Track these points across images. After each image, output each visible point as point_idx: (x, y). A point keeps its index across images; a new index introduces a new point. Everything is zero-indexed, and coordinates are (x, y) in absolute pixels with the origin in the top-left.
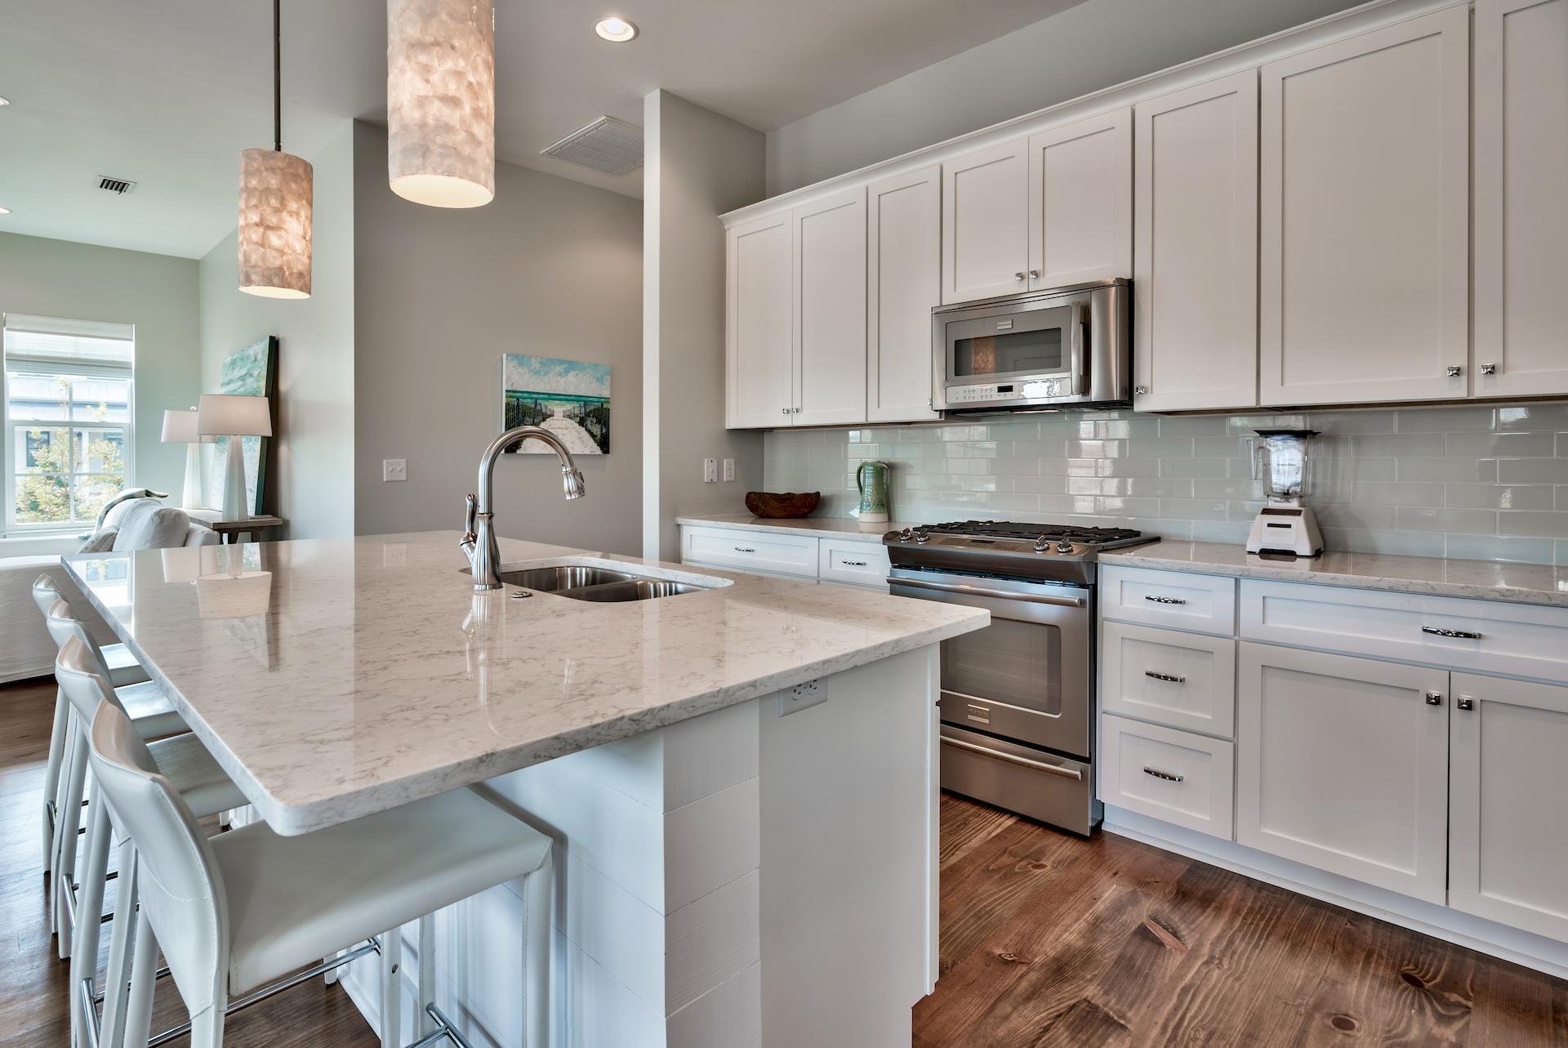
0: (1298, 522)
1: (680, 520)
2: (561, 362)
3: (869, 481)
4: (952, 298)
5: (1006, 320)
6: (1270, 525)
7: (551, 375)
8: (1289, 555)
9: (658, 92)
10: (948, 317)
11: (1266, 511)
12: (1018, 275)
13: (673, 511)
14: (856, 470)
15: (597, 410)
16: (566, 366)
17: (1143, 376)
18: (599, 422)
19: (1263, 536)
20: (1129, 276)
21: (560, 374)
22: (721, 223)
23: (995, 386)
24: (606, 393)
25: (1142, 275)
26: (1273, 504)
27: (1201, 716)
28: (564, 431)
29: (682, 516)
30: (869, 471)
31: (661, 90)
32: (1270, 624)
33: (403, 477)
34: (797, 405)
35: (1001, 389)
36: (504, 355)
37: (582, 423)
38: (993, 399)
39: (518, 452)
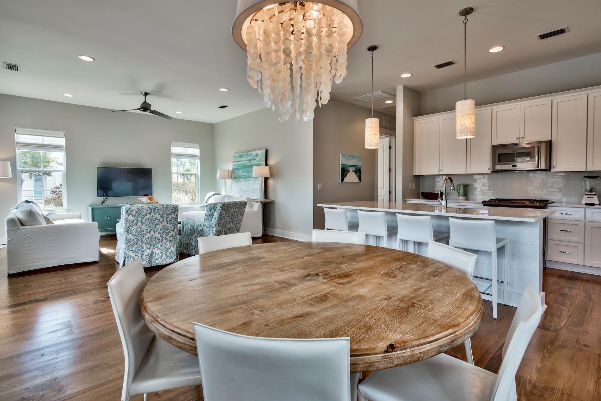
0: (596, 197)
1: (406, 199)
2: (352, 156)
3: (462, 189)
4: (494, 143)
5: (515, 149)
6: (588, 198)
7: (350, 160)
8: (594, 204)
9: (403, 86)
10: (495, 148)
11: (586, 195)
12: (517, 138)
13: (405, 197)
14: (456, 186)
15: (359, 169)
16: (353, 157)
17: (554, 163)
18: (359, 173)
19: (585, 200)
20: (550, 140)
21: (352, 159)
22: (413, 119)
23: (511, 165)
24: (360, 165)
25: (554, 139)
26: (587, 193)
27: (575, 239)
28: (352, 175)
29: (407, 198)
30: (462, 186)
31: (404, 86)
32: (593, 218)
33: (322, 188)
34: (441, 168)
35: (513, 166)
36: (341, 155)
37: (356, 173)
38: (510, 168)
39: (344, 181)
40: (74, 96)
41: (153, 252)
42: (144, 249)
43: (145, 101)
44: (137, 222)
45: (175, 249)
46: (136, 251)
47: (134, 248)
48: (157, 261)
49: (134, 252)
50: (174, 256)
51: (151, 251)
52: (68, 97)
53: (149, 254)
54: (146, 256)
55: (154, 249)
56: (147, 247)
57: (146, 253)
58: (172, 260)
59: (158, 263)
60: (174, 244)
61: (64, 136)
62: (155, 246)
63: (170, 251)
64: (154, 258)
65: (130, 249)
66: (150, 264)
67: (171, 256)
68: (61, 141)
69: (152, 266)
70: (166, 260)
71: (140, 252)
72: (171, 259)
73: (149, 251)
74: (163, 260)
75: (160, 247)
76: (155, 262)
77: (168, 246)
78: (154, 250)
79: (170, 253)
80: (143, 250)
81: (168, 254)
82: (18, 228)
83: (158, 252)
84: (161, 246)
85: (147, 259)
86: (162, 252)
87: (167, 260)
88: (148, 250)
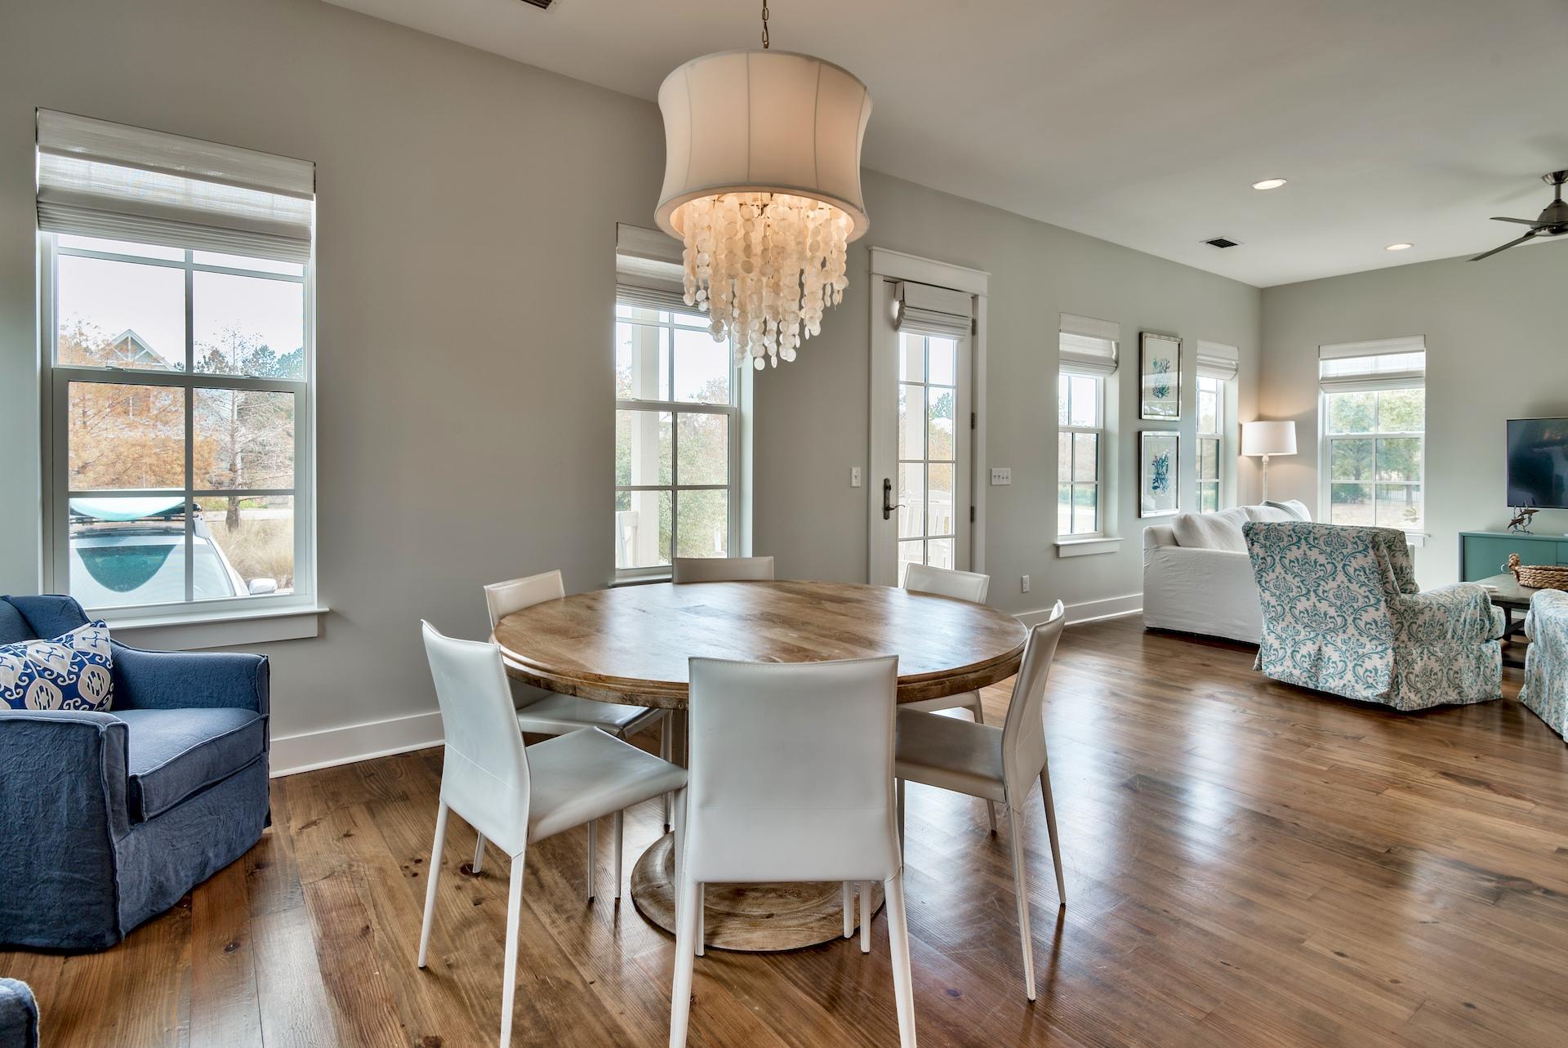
40: (1412, 245)
41: (1323, 652)
42: (1301, 637)
43: (1558, 201)
44: (1274, 564)
45: (1387, 665)
46: (1284, 637)
47: (1279, 629)
48: (1330, 680)
49: (1279, 637)
50: (1380, 684)
51: (1316, 647)
52: (1400, 250)
53: (1310, 655)
54: (1303, 659)
55: (1326, 645)
56: (1308, 634)
57: (1304, 651)
58: (1370, 695)
59: (1332, 686)
60: (1386, 649)
61: (1422, 346)
62: (1328, 637)
63: (1368, 664)
64: (1324, 670)
65: (1272, 628)
66: (1311, 680)
67: (1370, 680)
68: (1416, 361)
69: (1319, 689)
70: (1353, 686)
71: (1289, 642)
72: (1371, 691)
73: (1309, 648)
74: (1345, 685)
75: (1340, 645)
76: (1327, 681)
77: (1365, 651)
78: (1324, 649)
79: (1366, 671)
80: (1297, 638)
81: (1361, 671)
82: (1158, 547)
83: (1335, 657)
84: (1344, 642)
85: (1306, 665)
86: (1344, 662)
87: (1357, 687)
88: (1309, 643)
